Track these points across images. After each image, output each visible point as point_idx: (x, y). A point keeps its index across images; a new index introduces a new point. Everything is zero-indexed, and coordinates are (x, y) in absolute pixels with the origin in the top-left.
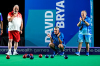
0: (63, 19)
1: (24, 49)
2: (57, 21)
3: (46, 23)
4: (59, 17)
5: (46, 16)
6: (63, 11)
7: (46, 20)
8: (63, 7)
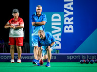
0: (72, 23)
1: (29, 56)
2: (65, 25)
3: (53, 27)
4: (67, 21)
5: (53, 20)
6: (72, 13)
7: (53, 24)
8: (72, 9)
